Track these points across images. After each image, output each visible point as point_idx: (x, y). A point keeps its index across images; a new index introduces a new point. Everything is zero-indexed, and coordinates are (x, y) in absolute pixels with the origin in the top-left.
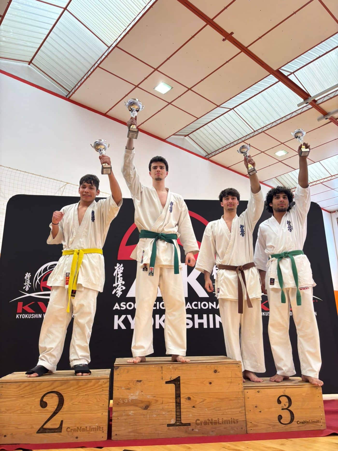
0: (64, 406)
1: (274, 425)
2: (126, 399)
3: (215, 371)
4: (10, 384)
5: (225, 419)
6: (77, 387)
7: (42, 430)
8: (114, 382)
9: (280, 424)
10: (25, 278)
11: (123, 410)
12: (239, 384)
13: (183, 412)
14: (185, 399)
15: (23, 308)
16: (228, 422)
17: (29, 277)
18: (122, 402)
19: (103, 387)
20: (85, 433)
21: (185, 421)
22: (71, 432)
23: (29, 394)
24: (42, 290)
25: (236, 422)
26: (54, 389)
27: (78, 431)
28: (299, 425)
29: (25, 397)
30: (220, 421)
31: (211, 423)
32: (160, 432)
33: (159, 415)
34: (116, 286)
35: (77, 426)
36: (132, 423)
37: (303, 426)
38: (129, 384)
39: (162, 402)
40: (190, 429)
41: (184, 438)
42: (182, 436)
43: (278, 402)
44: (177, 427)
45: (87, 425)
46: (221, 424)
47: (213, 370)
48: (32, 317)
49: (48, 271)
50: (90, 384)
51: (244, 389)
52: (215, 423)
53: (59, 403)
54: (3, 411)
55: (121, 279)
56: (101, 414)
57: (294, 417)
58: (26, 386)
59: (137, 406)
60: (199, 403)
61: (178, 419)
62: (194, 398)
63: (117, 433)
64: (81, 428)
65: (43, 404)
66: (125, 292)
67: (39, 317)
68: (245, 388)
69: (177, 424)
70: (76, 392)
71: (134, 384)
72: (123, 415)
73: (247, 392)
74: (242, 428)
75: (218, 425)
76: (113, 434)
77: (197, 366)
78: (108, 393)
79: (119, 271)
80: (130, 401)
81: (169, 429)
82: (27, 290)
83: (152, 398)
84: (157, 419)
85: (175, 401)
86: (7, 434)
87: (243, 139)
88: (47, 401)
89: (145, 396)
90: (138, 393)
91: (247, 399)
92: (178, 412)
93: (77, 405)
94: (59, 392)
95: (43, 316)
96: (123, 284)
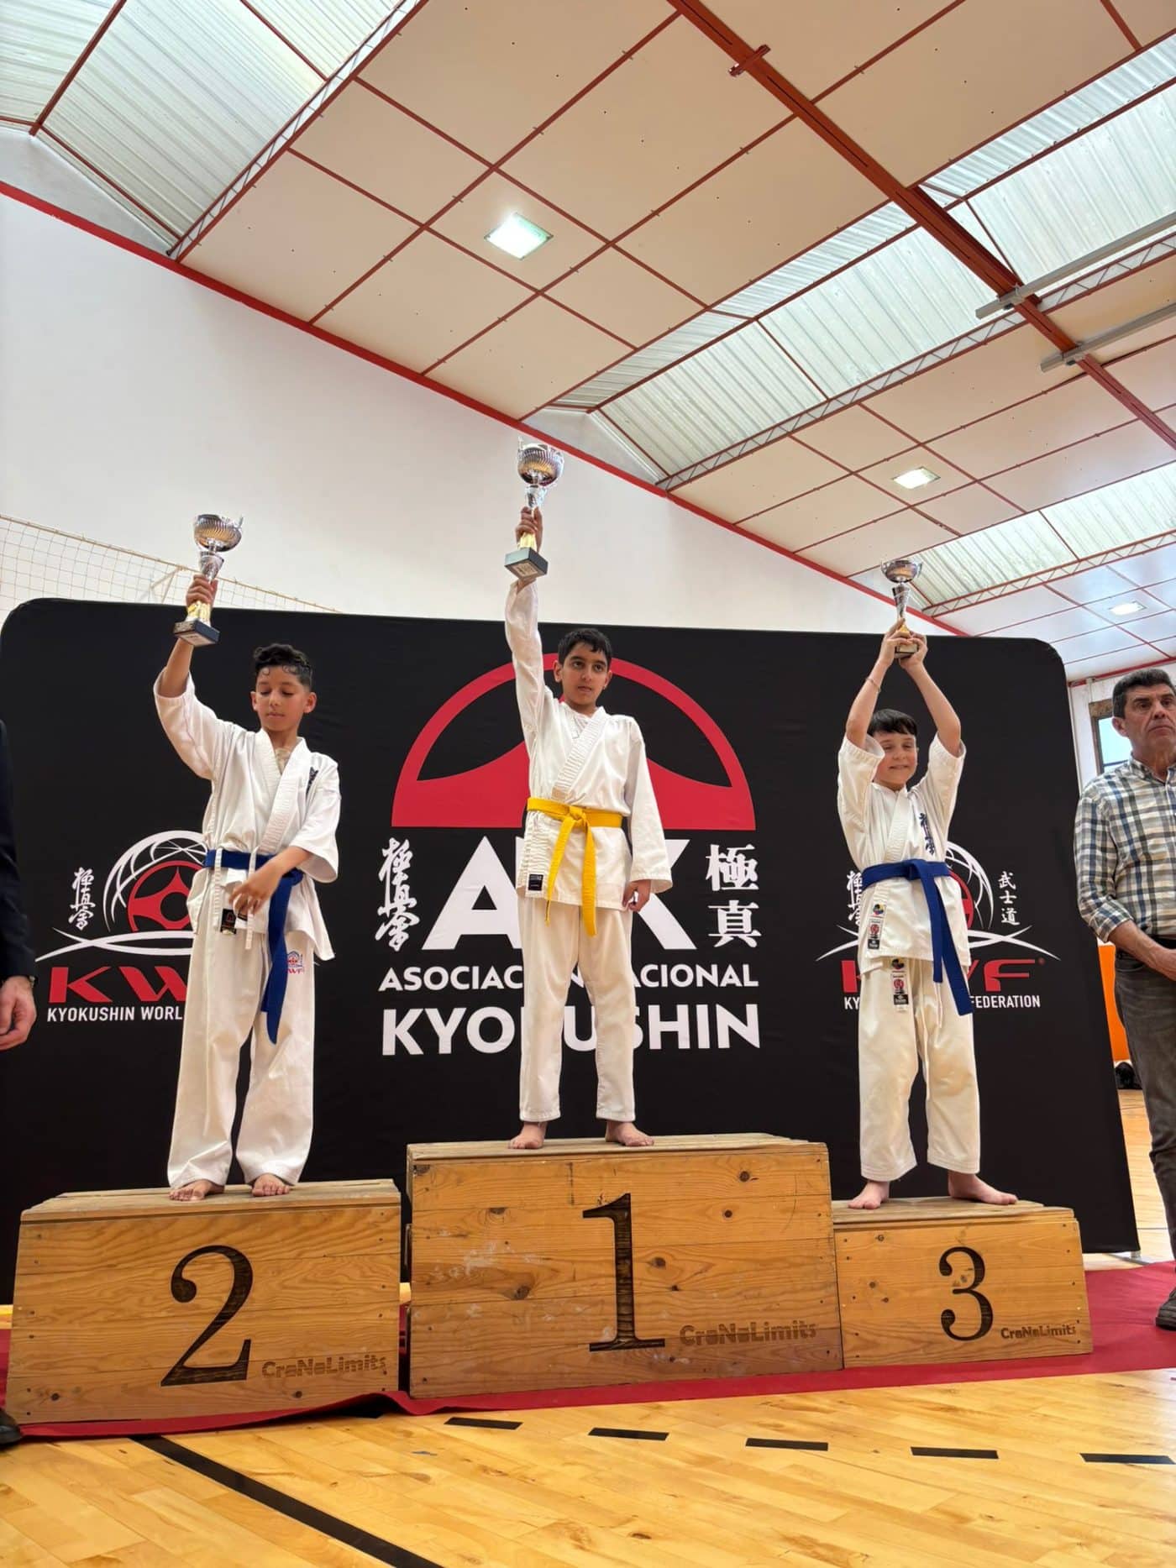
0: (253, 1294)
1: (931, 1343)
2: (455, 1269)
3: (744, 1177)
4: (68, 1228)
5: (774, 1323)
6: (293, 1230)
7: (181, 1374)
8: (414, 1214)
9: (948, 1338)
10: (74, 886)
11: (447, 1301)
12: (820, 1215)
13: (640, 1305)
14: (648, 1266)
15: (68, 988)
16: (785, 1334)
17: (86, 884)
18: (441, 1277)
19: (382, 1231)
20: (326, 1378)
21: (647, 1333)
22: (279, 1376)
23: (133, 1257)
24: (134, 927)
25: (809, 1333)
26: (217, 1238)
27: (303, 1371)
28: (1010, 1341)
30: (758, 1330)
31: (732, 1337)
32: (567, 1370)
33: (563, 1314)
34: (388, 915)
35: (299, 1355)
36: (476, 1342)
37: (1019, 1344)
38: (462, 1220)
39: (572, 1275)
40: (663, 1357)
41: (647, 1385)
42: (639, 1381)
43: (941, 1269)
44: (623, 1351)
45: (330, 1353)
46: (761, 1339)
47: (737, 1172)
48: (104, 1017)
49: (155, 862)
50: (338, 1222)
51: (836, 1230)
52: (744, 1337)
53: (235, 1284)
55: (403, 891)
56: (377, 1317)
57: (991, 1315)
58: (121, 1233)
59: (492, 1288)
60: (691, 1277)
61: (624, 1327)
62: (675, 1259)
63: (428, 1374)
64: (311, 1361)
65: (183, 1290)
66: (418, 934)
67: (127, 1018)
68: (837, 1227)
69: (619, 1342)
70: (290, 1248)
71: (479, 1221)
72: (448, 1317)
73: (846, 1241)
74: (828, 1352)
75: (752, 1344)
76: (414, 1377)
77: (684, 1159)
78: (399, 1250)
79: (395, 864)
81: (594, 1359)
82: (81, 928)
83: (539, 1262)
84: (557, 1327)
85: (614, 1272)
86: (62, 1391)
87: (789, 427)
88: (194, 1280)
89: (516, 1256)
90: (493, 1247)
91: (843, 1262)
92: (625, 1304)
93: (297, 1288)
94: (234, 1247)
95: (138, 1014)
96: (410, 906)
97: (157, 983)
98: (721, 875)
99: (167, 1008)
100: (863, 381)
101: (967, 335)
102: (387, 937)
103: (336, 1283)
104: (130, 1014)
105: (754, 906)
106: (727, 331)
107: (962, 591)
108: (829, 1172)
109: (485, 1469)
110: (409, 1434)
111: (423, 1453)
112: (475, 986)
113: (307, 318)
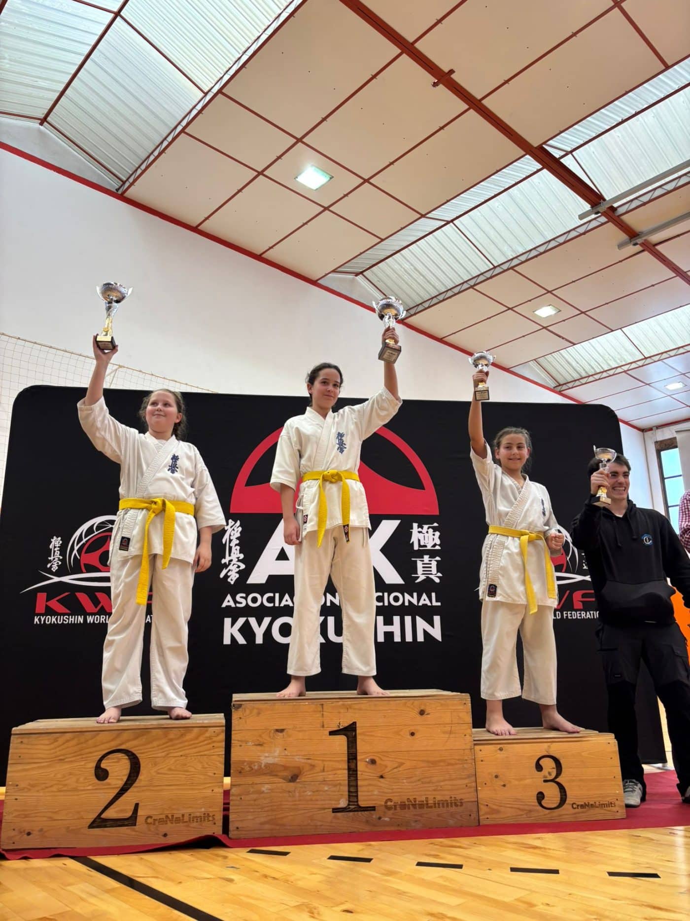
0: (140, 777)
1: (530, 811)
2: (256, 764)
3: (422, 713)
4: (37, 738)
5: (439, 798)
6: (164, 741)
7: (99, 822)
8: (233, 732)
9: (540, 808)
10: (51, 547)
11: (250, 782)
12: (465, 735)
13: (361, 786)
14: (366, 764)
15: (46, 605)
16: (445, 804)
17: (57, 546)
18: (247, 769)
19: (214, 742)
20: (181, 826)
21: (366, 803)
22: (154, 824)
23: (73, 755)
24: (84, 570)
25: (459, 804)
26: (121, 745)
27: (168, 822)
28: (576, 810)
29: (67, 760)
30: (429, 802)
31: (414, 806)
32: (319, 823)
33: (317, 791)
34: (227, 563)
35: (166, 812)
36: (267, 807)
37: (583, 812)
38: (260, 736)
39: (322, 768)
40: (374, 817)
41: (364, 832)
42: (361, 831)
43: (536, 768)
44: (351, 814)
45: (184, 812)
46: (431, 807)
47: (417, 710)
48: (66, 621)
49: (96, 533)
50: (189, 737)
51: (475, 744)
52: (421, 806)
53: (130, 771)
54: (24, 788)
55: (236, 550)
56: (210, 791)
57: (566, 795)
58: (68, 741)
59: (276, 775)
60: (391, 770)
61: (352, 799)
62: (382, 760)
63: (239, 825)
64: (172, 816)
65: (101, 774)
66: (244, 574)
67: (79, 622)
68: (475, 742)
69: (349, 808)
70: (162, 751)
71: (270, 737)
72: (251, 792)
73: (481, 750)
74: (470, 815)
75: (425, 810)
76: (232, 827)
77: (386, 702)
78: (224, 753)
79: (232, 534)
80: (263, 766)
81: (335, 817)
82: (54, 571)
83: (303, 761)
84: (314, 798)
85: (346, 767)
86: (32, 830)
87: (472, 283)
88: (108, 769)
89: (290, 757)
90: (277, 751)
91: (479, 763)
92: (352, 786)
93: (165, 774)
94: (130, 750)
95: (85, 620)
96: (240, 558)
97: (96, 602)
98: (419, 541)
99: (102, 616)
100: (515, 256)
101: (574, 229)
102: (226, 576)
103: (187, 771)
104: (81, 619)
105: (438, 558)
106: (435, 228)
107: (576, 376)
108: (471, 711)
109: (266, 876)
110: (225, 857)
111: (232, 867)
112: (277, 604)
113: (195, 225)
